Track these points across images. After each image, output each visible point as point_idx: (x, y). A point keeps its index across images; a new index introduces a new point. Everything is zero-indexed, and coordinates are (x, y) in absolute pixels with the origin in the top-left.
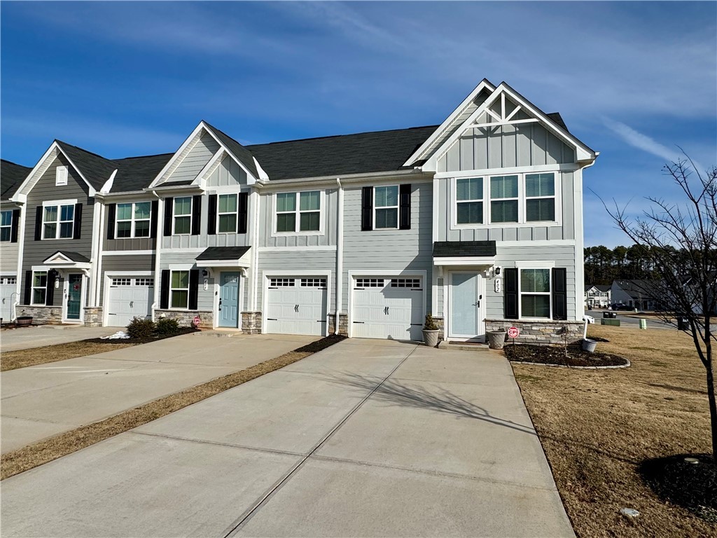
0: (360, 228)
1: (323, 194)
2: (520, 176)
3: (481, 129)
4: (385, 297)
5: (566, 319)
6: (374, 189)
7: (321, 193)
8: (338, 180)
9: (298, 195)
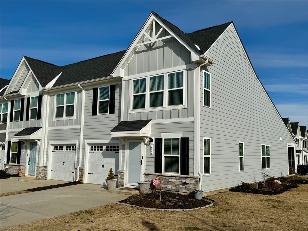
0: (91, 114)
1: (76, 93)
2: (165, 75)
3: (146, 45)
4: (103, 158)
5: (188, 175)
6: (98, 89)
7: (75, 93)
8: (79, 85)
9: (65, 95)
